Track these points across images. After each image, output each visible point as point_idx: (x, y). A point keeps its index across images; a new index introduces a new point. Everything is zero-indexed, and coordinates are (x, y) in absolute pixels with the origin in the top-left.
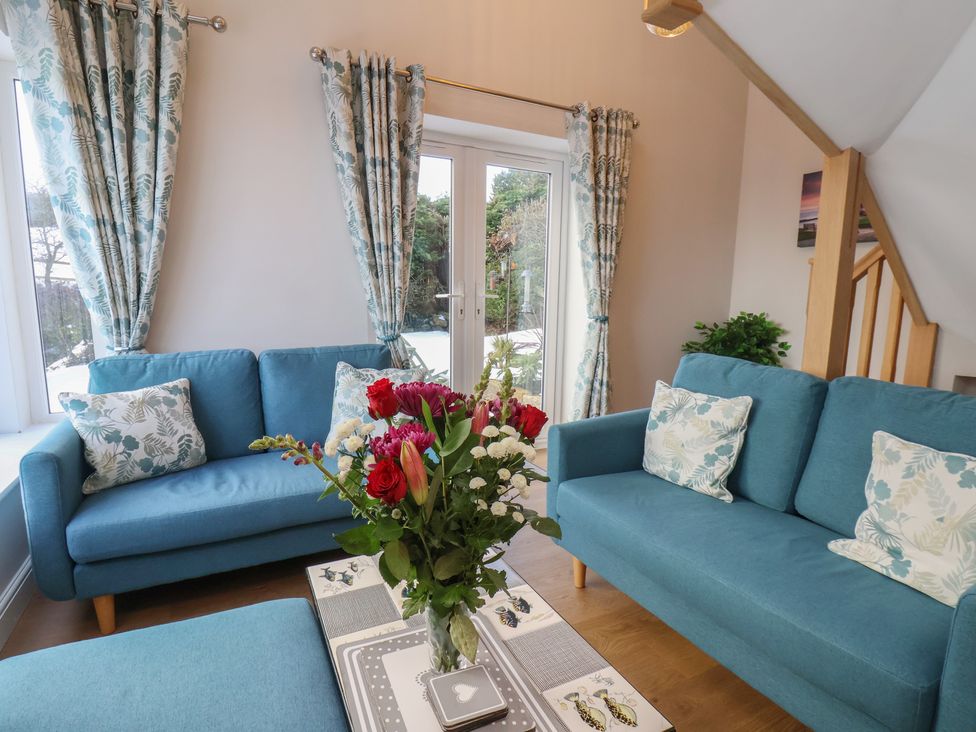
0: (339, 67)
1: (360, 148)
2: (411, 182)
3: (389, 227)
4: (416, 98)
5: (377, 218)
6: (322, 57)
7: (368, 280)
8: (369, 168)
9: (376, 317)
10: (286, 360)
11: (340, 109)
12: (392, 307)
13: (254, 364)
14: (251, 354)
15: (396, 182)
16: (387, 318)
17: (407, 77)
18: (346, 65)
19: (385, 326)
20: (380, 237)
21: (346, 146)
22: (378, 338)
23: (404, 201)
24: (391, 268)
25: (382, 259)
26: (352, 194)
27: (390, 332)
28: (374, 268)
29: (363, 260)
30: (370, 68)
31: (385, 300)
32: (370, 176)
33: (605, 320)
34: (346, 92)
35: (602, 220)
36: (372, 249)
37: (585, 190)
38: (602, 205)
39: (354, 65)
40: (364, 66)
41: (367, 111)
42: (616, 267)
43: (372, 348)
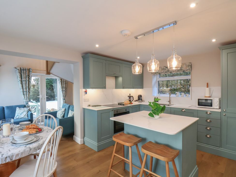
0: (18, 69)
1: (22, 78)
2: (30, 83)
3: (26, 89)
4: (31, 72)
5: (24, 88)
6: (16, 68)
7: (23, 96)
9: (24, 101)
10: (8, 107)
11: (18, 75)
12: (27, 99)
13: (3, 108)
14: (3, 107)
15: (27, 83)
16: (26, 101)
17: (29, 70)
19: (26, 102)
20: (25, 90)
21: (19, 79)
22: (25, 104)
23: (29, 85)
24: (26, 94)
25: (25, 93)
26: (20, 85)
27: (27, 103)
28: (24, 94)
29: (22, 93)
30: (23, 69)
31: (26, 98)
32: (23, 82)
33: (64, 99)
34: (19, 72)
35: (63, 86)
36: (23, 92)
37: (60, 82)
38: (63, 84)
39: (21, 69)
40: (22, 69)
41: (23, 74)
42: (66, 92)
43: (23, 105)
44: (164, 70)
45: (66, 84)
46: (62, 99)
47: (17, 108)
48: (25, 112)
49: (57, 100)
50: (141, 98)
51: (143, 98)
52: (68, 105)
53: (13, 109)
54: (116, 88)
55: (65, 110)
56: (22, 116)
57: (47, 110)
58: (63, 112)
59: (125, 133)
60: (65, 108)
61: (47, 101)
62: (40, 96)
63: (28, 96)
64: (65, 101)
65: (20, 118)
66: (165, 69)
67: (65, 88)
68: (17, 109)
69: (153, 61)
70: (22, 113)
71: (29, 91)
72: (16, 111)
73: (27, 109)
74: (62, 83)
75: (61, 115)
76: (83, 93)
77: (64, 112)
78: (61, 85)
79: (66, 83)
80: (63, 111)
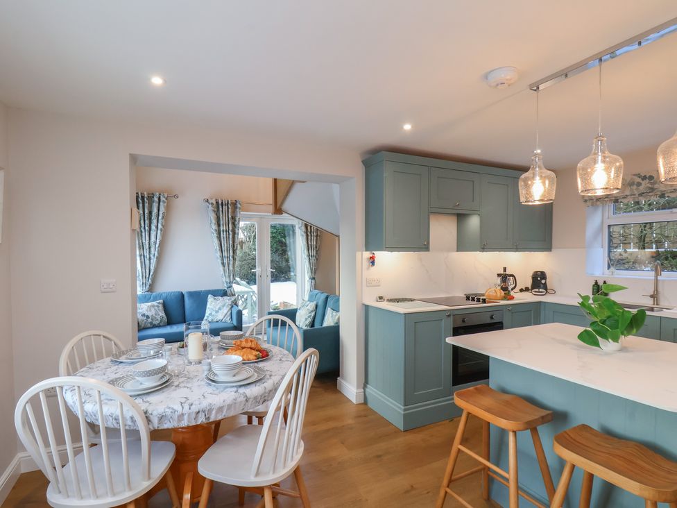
0: (212, 204)
1: (219, 225)
2: (236, 235)
3: (228, 251)
4: (238, 210)
5: (224, 248)
6: (207, 201)
7: (221, 268)
8: (222, 233)
9: (224, 280)
10: (191, 294)
11: (212, 216)
12: (229, 276)
13: (182, 295)
14: (182, 293)
15: (231, 236)
16: (228, 280)
17: (235, 204)
18: (215, 203)
19: (227, 282)
20: (225, 254)
21: (214, 227)
22: (225, 287)
23: (234, 242)
24: (229, 264)
25: (226, 261)
26: (216, 241)
27: (229, 285)
28: (223, 264)
29: (220, 261)
30: (222, 203)
31: (227, 274)
32: (222, 235)
33: (313, 278)
34: (214, 211)
35: (309, 243)
36: (222, 257)
37: (303, 233)
38: (309, 238)
39: (217, 203)
40: (220, 203)
41: (221, 216)
42: (317, 259)
43: (221, 290)
44: (635, 187)
45: (317, 239)
46: (307, 278)
47: (209, 296)
48: (225, 308)
49: (295, 281)
50: (543, 281)
51: (550, 282)
52: (325, 295)
53: (200, 298)
54: (458, 250)
55: (317, 306)
56: (220, 316)
57: (272, 304)
58: (312, 311)
59: (490, 386)
60: (315, 302)
61: (272, 281)
62: (257, 270)
63: (231, 268)
64: (315, 282)
65: (215, 320)
66: (639, 184)
67: (316, 247)
68: (210, 298)
69: (600, 158)
70: (220, 309)
71: (233, 257)
72: (208, 303)
73: (229, 300)
74: (307, 235)
75: (306, 319)
76: (366, 263)
77: (313, 313)
78: (305, 243)
79: (317, 236)
80: (311, 309)
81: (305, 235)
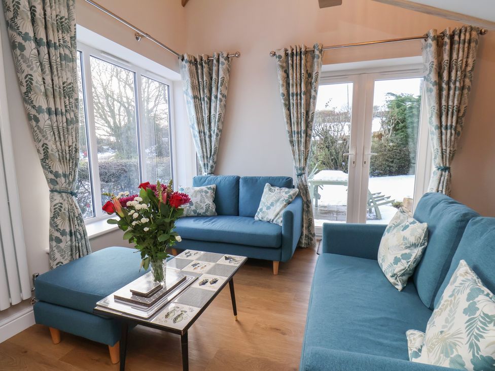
0: (280, 57)
1: (288, 87)
3: (299, 123)
4: (315, 60)
5: (294, 120)
6: (274, 53)
8: (291, 97)
10: (247, 180)
11: (280, 74)
12: (300, 160)
15: (302, 102)
20: (295, 128)
21: (282, 90)
22: (296, 174)
23: (309, 110)
26: (284, 111)
27: (299, 172)
28: (292, 142)
30: (292, 53)
31: (297, 156)
32: (291, 101)
33: (446, 169)
34: (282, 67)
35: (444, 103)
36: (291, 133)
37: (431, 86)
38: (444, 93)
39: (287, 55)
41: (291, 72)
45: (461, 95)
47: (267, 184)
53: (256, 185)
63: (302, 148)
64: (450, 177)
67: (459, 111)
68: (267, 186)
71: (306, 132)
72: (263, 195)
74: (440, 90)
79: (462, 89)
81: (435, 89)
